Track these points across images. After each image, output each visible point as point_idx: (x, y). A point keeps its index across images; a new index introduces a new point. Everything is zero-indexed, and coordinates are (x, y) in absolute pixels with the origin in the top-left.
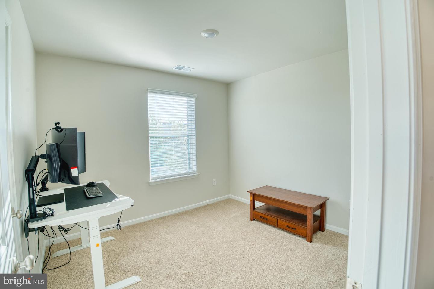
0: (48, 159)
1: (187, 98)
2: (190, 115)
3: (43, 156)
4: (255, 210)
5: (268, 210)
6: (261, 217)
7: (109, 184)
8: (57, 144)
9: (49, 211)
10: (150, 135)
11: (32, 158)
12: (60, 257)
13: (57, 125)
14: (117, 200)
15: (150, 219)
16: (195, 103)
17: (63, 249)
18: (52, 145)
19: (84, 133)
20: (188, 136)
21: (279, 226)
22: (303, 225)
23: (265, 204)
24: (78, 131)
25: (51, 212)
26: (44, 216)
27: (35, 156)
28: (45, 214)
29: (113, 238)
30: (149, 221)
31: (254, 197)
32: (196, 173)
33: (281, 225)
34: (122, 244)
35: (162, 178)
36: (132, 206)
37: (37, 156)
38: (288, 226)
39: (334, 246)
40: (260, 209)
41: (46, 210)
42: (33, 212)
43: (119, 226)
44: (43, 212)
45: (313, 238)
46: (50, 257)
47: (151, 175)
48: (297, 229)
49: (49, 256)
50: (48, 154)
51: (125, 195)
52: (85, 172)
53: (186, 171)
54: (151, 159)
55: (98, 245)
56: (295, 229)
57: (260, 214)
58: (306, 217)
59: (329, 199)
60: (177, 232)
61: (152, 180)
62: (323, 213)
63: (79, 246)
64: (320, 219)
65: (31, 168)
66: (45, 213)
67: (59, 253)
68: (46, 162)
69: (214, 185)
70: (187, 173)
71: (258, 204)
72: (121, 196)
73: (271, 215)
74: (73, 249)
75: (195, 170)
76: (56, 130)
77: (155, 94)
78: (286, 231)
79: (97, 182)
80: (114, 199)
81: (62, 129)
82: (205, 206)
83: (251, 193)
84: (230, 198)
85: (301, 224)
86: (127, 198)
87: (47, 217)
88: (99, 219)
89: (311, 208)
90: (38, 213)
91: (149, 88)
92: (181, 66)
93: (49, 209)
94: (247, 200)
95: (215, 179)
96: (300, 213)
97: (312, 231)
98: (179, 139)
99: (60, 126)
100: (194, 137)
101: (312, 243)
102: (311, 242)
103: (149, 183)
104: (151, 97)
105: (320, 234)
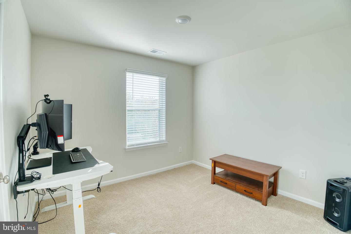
0: (38, 127)
1: (159, 77)
2: (161, 92)
3: (34, 125)
4: (216, 175)
5: (227, 175)
6: (221, 181)
7: (92, 149)
8: (46, 114)
9: (36, 175)
10: (127, 108)
11: (24, 126)
12: (47, 212)
13: (46, 97)
14: (98, 165)
15: (126, 180)
16: (166, 82)
17: (51, 205)
18: (42, 114)
19: (72, 105)
20: (159, 110)
21: (237, 190)
22: (259, 190)
23: (224, 170)
24: (65, 103)
25: (38, 176)
26: (31, 179)
27: (27, 124)
28: (33, 178)
29: (94, 196)
30: (125, 182)
31: (216, 163)
32: (165, 141)
33: (239, 189)
34: (102, 202)
35: (136, 145)
36: (112, 171)
37: (29, 124)
38: (245, 191)
39: (287, 210)
40: (220, 175)
41: (34, 174)
42: (22, 175)
43: (99, 189)
44: (31, 176)
45: (268, 202)
46: (39, 213)
47: (127, 143)
48: (254, 194)
49: (38, 211)
50: (38, 123)
51: (105, 161)
52: (71, 138)
53: (158, 139)
54: (128, 129)
55: (80, 206)
56: (252, 193)
57: (220, 179)
58: (262, 183)
59: (281, 168)
60: (148, 193)
61: (128, 146)
62: (276, 180)
63: (64, 202)
64: (273, 185)
65: (22, 135)
66: (33, 176)
67: (47, 209)
68: (36, 130)
69: (180, 152)
70: (157, 141)
71: (218, 170)
72: (101, 161)
73: (230, 180)
74: (59, 205)
75: (164, 139)
76: (45, 102)
77: (132, 73)
78: (243, 195)
79: (81, 148)
80: (96, 164)
81: (51, 101)
82: (172, 170)
83: (213, 160)
84: (193, 163)
85: (257, 189)
86: (107, 164)
87: (34, 180)
88: (81, 183)
89: (267, 176)
90: (26, 176)
91: (127, 68)
92: (156, 50)
93: (36, 173)
94: (209, 166)
95: (181, 147)
96: (256, 179)
97: (267, 196)
98: (149, 112)
99: (48, 98)
100: (164, 111)
101: (266, 207)
102: (266, 205)
103: (125, 149)
104: (129, 75)
105: (273, 197)
